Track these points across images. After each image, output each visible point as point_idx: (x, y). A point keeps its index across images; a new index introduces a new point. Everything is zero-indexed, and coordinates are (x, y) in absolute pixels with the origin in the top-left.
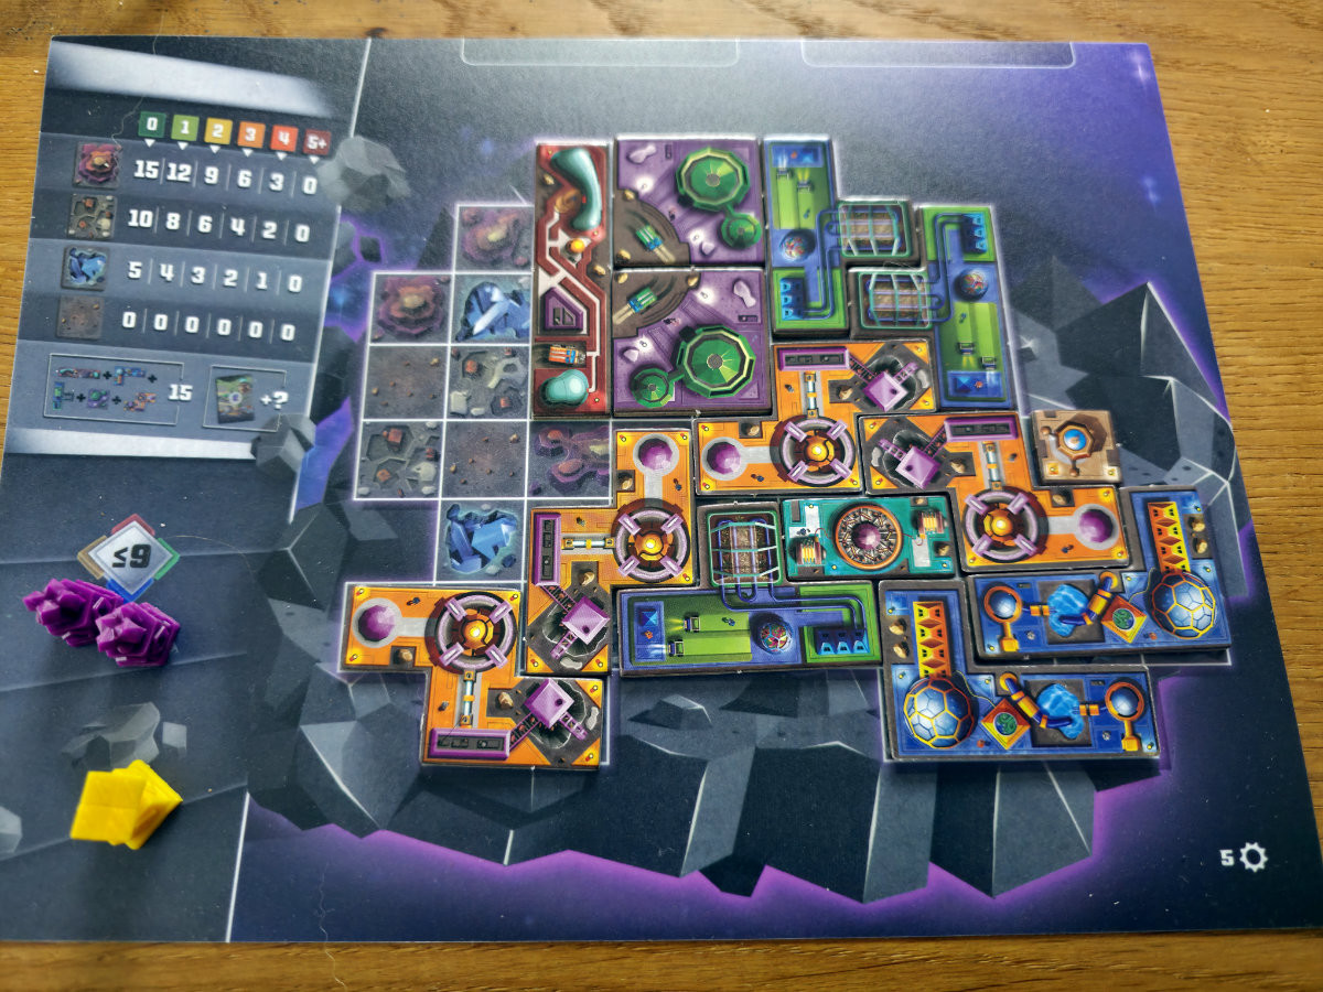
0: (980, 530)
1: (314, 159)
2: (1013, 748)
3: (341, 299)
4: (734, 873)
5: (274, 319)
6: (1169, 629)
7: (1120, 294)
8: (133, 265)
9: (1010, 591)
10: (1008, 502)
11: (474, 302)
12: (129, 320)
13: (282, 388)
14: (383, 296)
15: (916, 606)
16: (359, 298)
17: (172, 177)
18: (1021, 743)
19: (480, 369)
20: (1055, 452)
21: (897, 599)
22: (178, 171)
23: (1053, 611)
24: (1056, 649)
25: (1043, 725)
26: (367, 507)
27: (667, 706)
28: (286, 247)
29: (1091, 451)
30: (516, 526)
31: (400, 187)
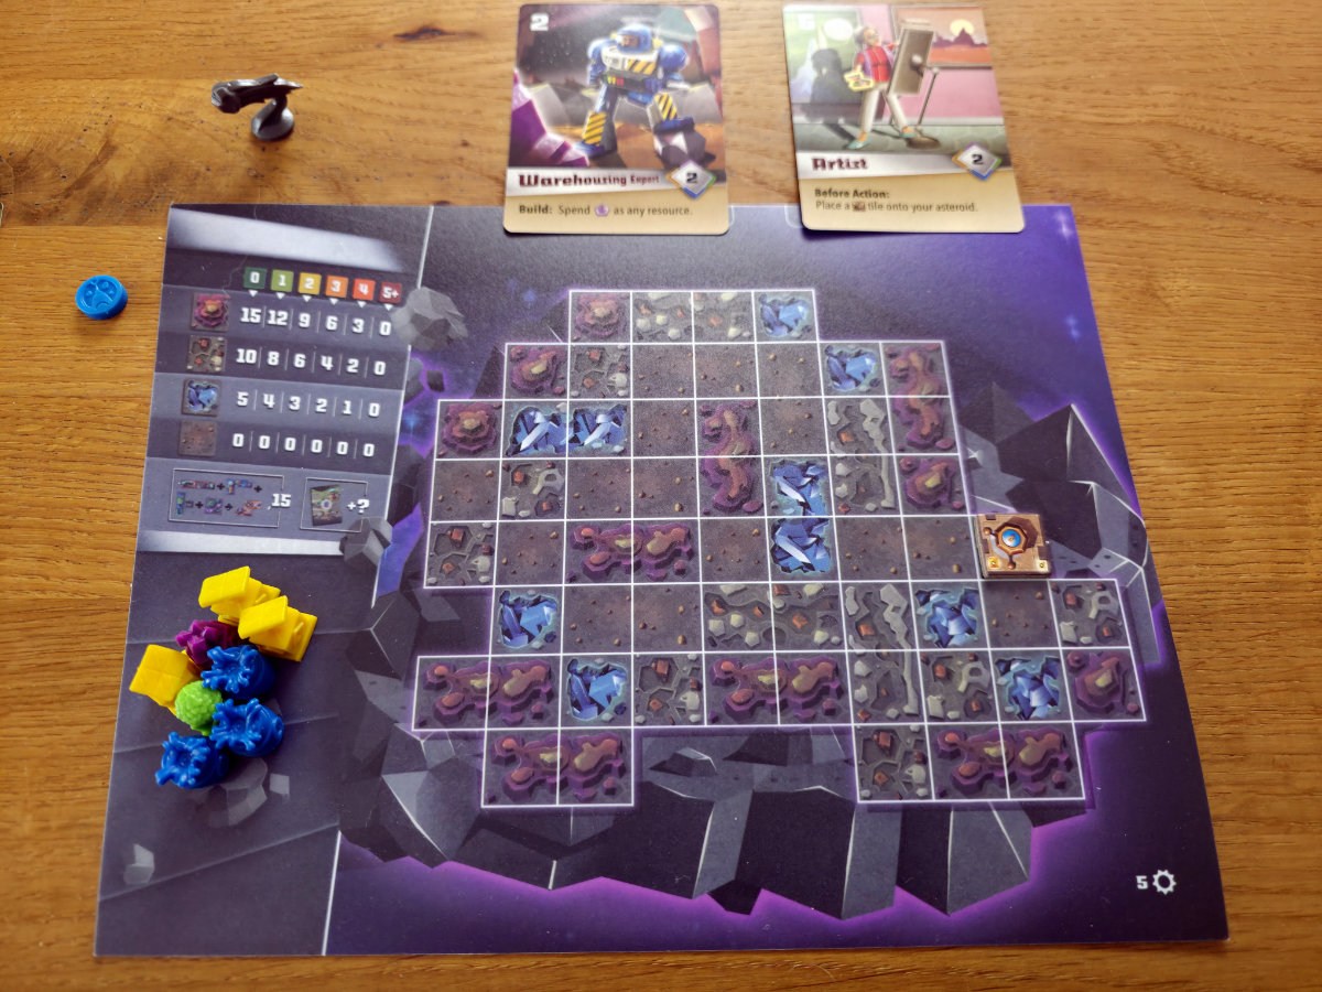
1: (388, 307)
3: (413, 422)
4: (736, 895)
5: (356, 439)
7: (1049, 414)
8: (241, 395)
11: (521, 424)
12: (238, 440)
13: (365, 497)
14: (446, 420)
16: (427, 421)
17: (272, 321)
19: (526, 479)
20: (996, 549)
22: (277, 317)
26: (434, 594)
27: (681, 757)
28: (366, 379)
29: (1025, 548)
30: (556, 608)
31: (459, 329)
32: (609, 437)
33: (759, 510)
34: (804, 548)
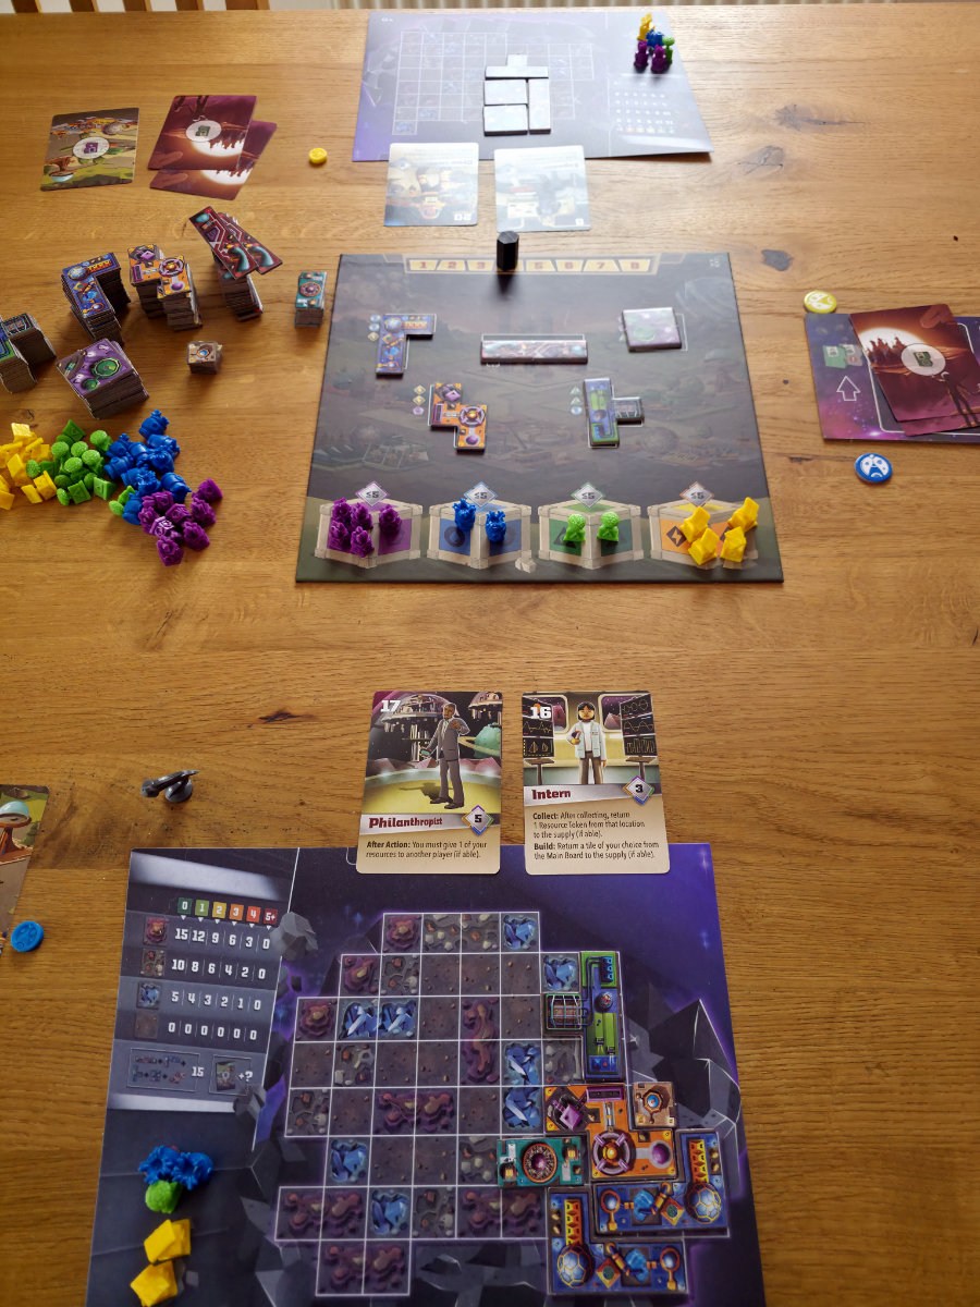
0: (600, 1157)
1: (269, 927)
2: (612, 1288)
3: (281, 1015)
5: (246, 1027)
6: (694, 1216)
7: (682, 1008)
8: (174, 993)
9: (615, 1194)
10: (616, 1139)
11: (349, 1014)
12: (172, 1027)
13: (250, 1070)
14: (302, 1012)
15: (566, 1203)
16: (290, 1013)
17: (195, 939)
18: (615, 1285)
19: (351, 1056)
20: (642, 1109)
21: (557, 1198)
22: (198, 935)
23: (636, 1205)
24: (637, 1229)
25: (627, 1274)
26: (291, 1141)
27: (441, 1261)
28: (253, 982)
29: (661, 1108)
30: (366, 1153)
31: (312, 944)
32: (404, 1025)
33: (496, 1082)
34: (523, 1110)
